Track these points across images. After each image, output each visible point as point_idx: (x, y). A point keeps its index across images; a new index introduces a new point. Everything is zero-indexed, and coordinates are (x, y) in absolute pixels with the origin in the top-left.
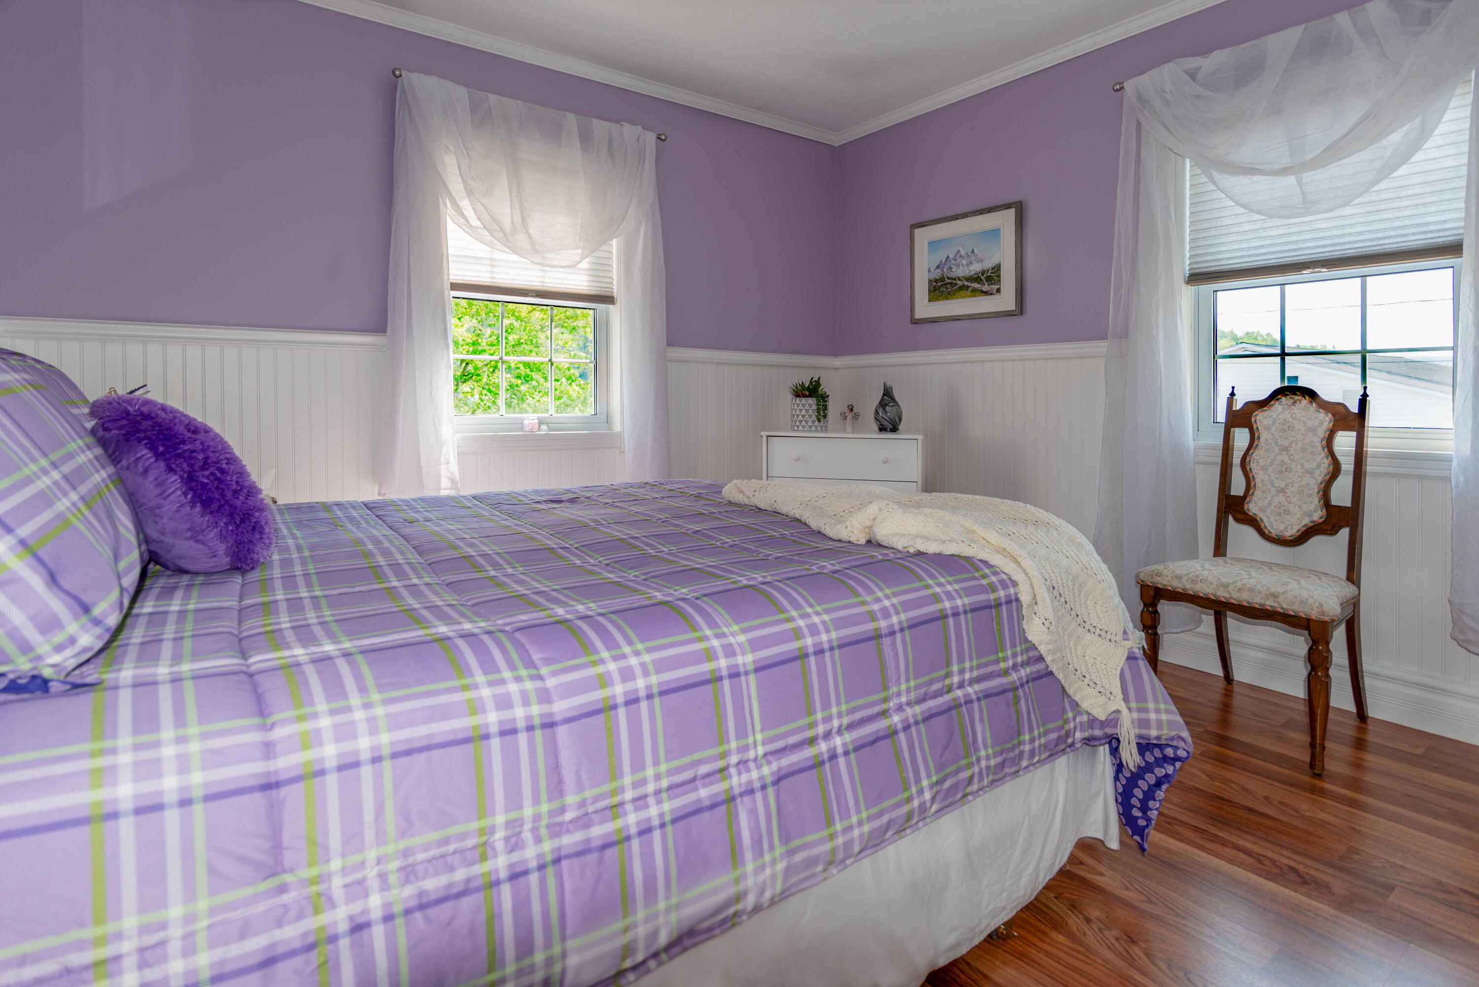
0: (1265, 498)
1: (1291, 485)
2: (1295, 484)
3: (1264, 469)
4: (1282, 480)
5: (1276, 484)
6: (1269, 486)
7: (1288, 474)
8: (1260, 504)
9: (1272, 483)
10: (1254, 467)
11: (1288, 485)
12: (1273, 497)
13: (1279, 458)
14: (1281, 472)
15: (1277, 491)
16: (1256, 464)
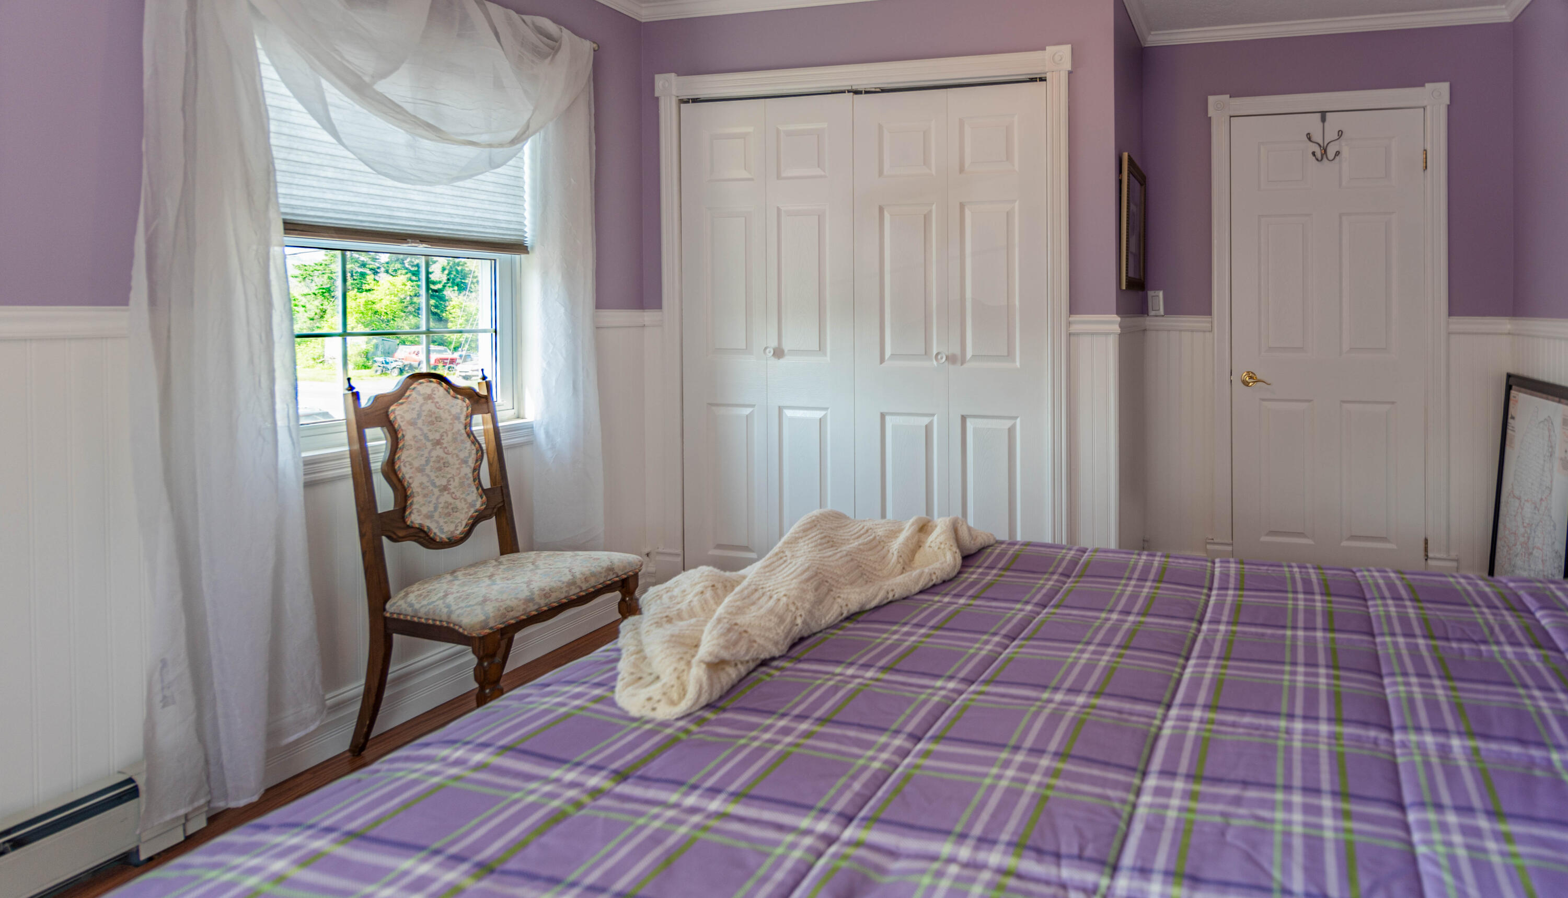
0: (430, 502)
1: (452, 480)
2: (455, 478)
3: (421, 470)
4: (443, 477)
5: (438, 484)
6: (431, 488)
7: (447, 469)
8: (425, 510)
9: (434, 484)
10: (406, 470)
11: (449, 481)
12: (438, 498)
13: (434, 454)
14: (439, 469)
15: (440, 491)
16: (408, 467)
